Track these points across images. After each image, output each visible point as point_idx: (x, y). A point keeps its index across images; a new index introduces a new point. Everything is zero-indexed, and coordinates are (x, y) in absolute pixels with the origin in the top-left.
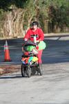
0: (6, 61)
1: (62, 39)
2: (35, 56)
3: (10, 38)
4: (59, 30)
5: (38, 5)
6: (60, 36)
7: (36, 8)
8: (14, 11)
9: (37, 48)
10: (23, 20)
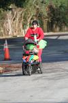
0: (5, 59)
1: (61, 38)
2: (36, 54)
3: (10, 37)
4: (58, 29)
5: (37, 4)
6: (59, 35)
7: (35, 7)
8: (13, 10)
9: (38, 47)
10: (23, 20)
